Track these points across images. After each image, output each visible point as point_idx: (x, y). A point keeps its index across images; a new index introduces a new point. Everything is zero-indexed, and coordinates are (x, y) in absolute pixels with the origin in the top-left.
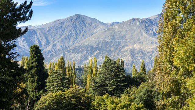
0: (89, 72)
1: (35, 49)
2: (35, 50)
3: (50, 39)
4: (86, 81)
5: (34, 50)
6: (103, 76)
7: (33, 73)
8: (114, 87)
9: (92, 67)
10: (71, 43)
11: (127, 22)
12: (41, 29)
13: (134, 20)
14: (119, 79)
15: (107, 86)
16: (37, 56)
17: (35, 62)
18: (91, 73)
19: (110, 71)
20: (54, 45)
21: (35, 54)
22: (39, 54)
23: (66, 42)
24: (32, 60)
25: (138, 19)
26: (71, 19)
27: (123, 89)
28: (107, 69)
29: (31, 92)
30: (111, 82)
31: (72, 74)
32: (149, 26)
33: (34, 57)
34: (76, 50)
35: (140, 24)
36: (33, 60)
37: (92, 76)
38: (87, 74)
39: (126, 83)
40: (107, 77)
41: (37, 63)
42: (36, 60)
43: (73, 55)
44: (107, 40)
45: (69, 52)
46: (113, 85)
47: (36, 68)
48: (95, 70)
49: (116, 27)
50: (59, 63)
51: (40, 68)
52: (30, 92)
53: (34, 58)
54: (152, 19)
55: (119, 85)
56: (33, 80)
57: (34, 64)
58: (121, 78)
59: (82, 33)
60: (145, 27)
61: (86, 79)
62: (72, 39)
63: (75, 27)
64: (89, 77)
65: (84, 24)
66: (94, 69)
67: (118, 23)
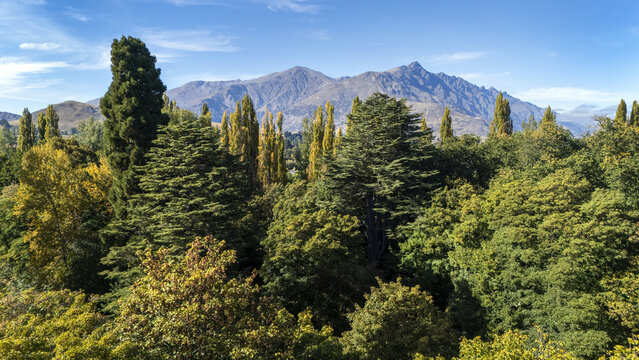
0: (315, 136)
1: (129, 50)
2: (128, 54)
3: (264, 97)
4: (307, 158)
5: (123, 55)
6: (360, 148)
7: (121, 134)
8: (397, 184)
9: (322, 124)
10: (290, 103)
11: (360, 76)
12: (253, 84)
13: (369, 74)
14: (415, 159)
15: (375, 181)
16: (135, 75)
17: (129, 95)
18: (320, 138)
19: (384, 132)
20: (269, 105)
21: (126, 68)
22: (140, 69)
23: (284, 101)
24: (118, 88)
25: (374, 73)
26: (290, 72)
27: (428, 190)
28: (373, 127)
29: (119, 201)
30: (387, 168)
31: (275, 139)
32: (387, 81)
33: (123, 79)
34: (295, 112)
35: (377, 79)
36: (121, 90)
37: (321, 146)
38: (311, 141)
39: (436, 172)
40: (373, 151)
41: (133, 98)
42: (131, 87)
43: (292, 117)
44: (334, 99)
45: (287, 114)
46: (395, 178)
47: (130, 118)
48: (330, 132)
49: (346, 83)
50: (239, 111)
51: (145, 119)
52: (115, 199)
53: (125, 81)
54: (392, 72)
55: (412, 178)
56: (122, 159)
57: (125, 101)
58: (420, 154)
59: (304, 91)
60: (383, 83)
61: (307, 151)
62: (291, 98)
63: (295, 82)
64: (314, 149)
65: (307, 79)
66: (327, 131)
67: (348, 78)
